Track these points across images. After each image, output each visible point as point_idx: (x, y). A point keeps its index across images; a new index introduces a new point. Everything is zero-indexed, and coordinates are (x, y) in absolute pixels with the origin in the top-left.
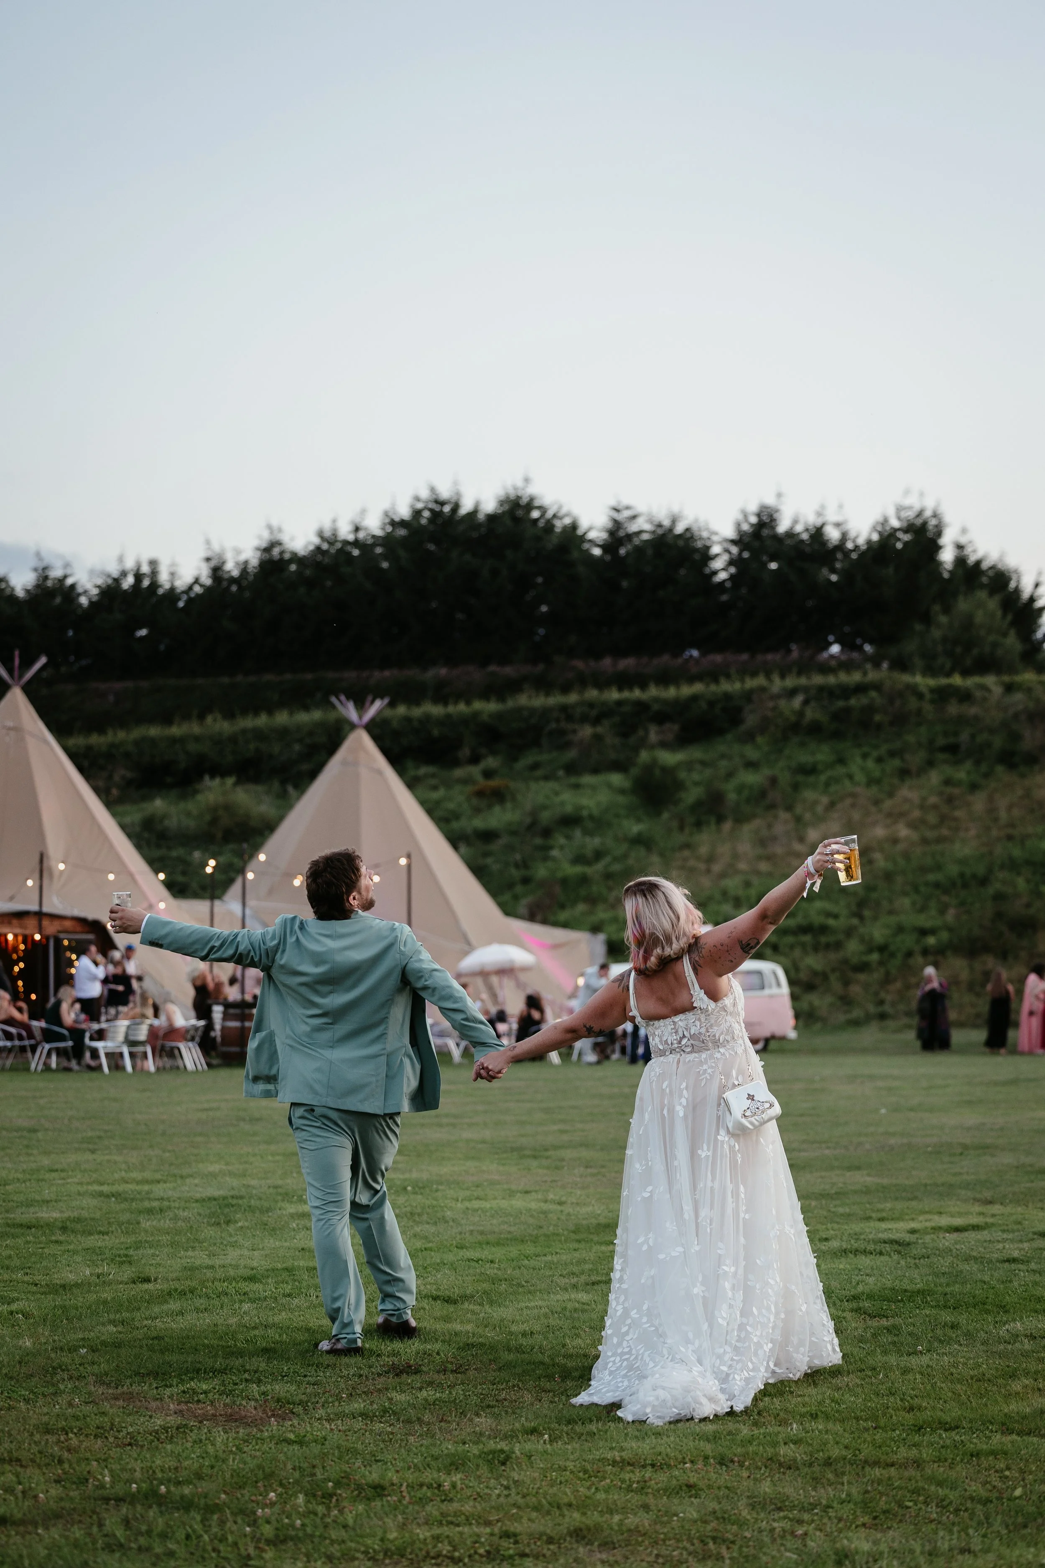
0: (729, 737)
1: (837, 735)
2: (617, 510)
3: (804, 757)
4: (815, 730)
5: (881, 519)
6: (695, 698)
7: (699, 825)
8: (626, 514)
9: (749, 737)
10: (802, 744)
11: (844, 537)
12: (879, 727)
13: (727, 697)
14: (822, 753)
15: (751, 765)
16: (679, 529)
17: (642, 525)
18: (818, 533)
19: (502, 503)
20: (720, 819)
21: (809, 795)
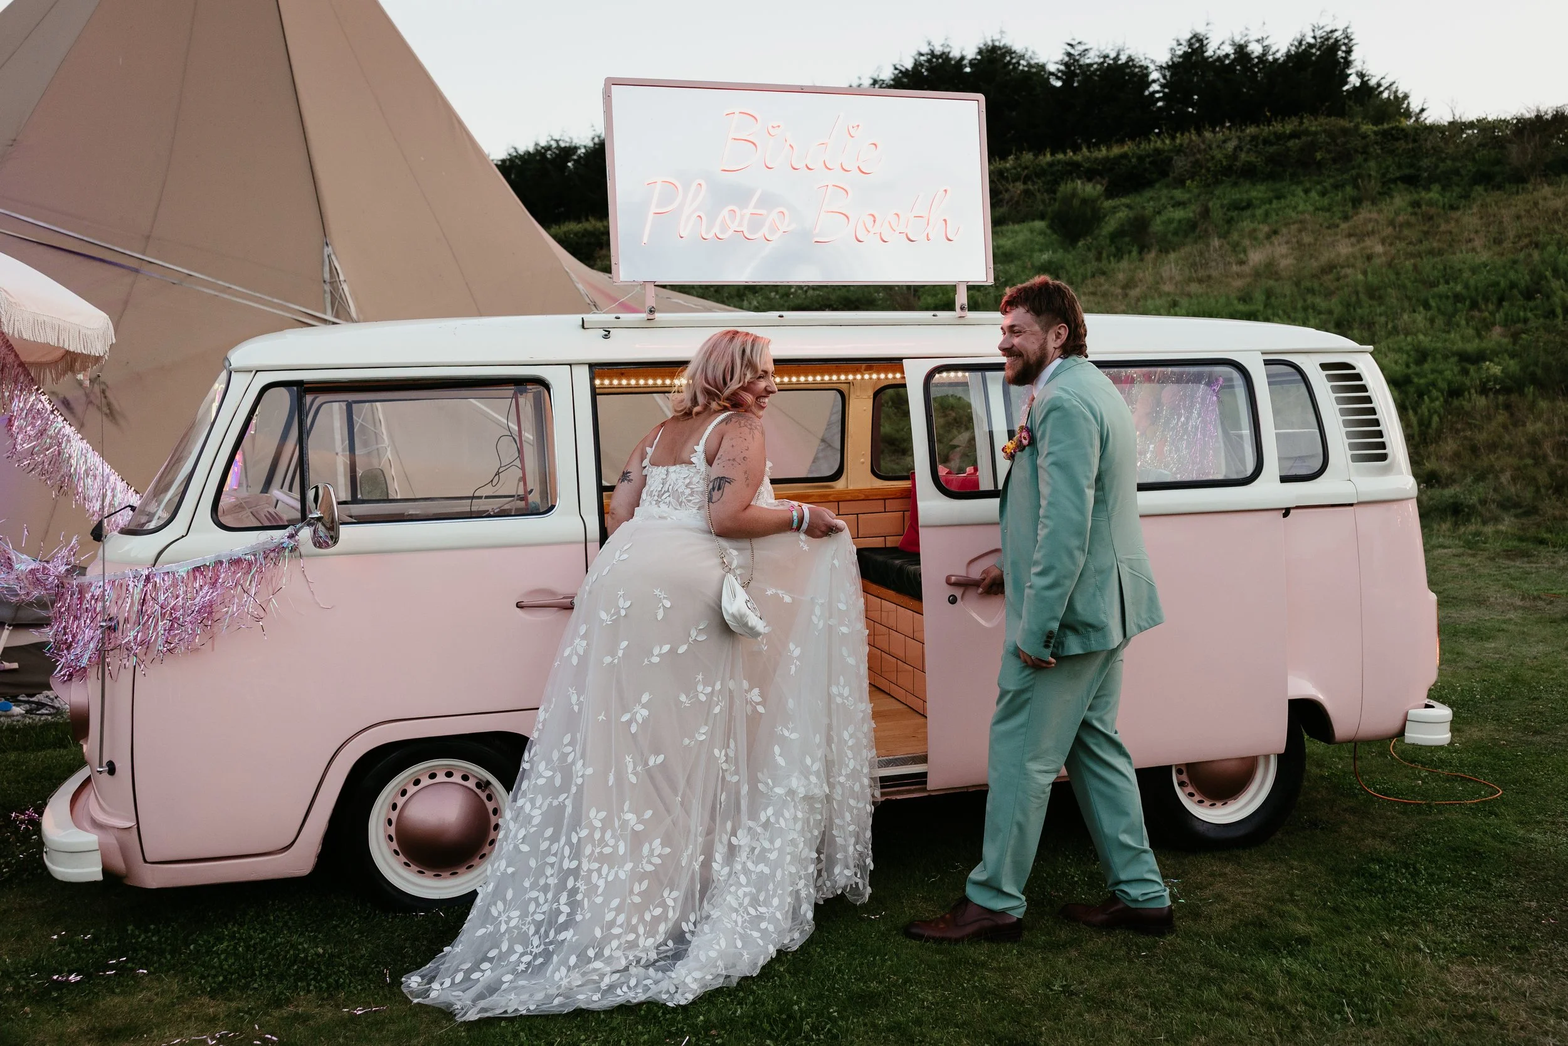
0: (1157, 186)
1: (1272, 177)
2: (1071, 45)
3: (1235, 195)
4: (1249, 173)
5: (1299, 37)
6: (1124, 156)
7: (1119, 255)
8: (1081, 48)
9: (1180, 182)
10: (1235, 184)
11: (1266, 49)
12: (1320, 165)
13: (1157, 151)
14: (1258, 192)
15: (1179, 204)
16: (1123, 59)
17: (1092, 58)
18: (1241, 51)
19: (980, 52)
20: (1143, 248)
21: (1247, 225)
